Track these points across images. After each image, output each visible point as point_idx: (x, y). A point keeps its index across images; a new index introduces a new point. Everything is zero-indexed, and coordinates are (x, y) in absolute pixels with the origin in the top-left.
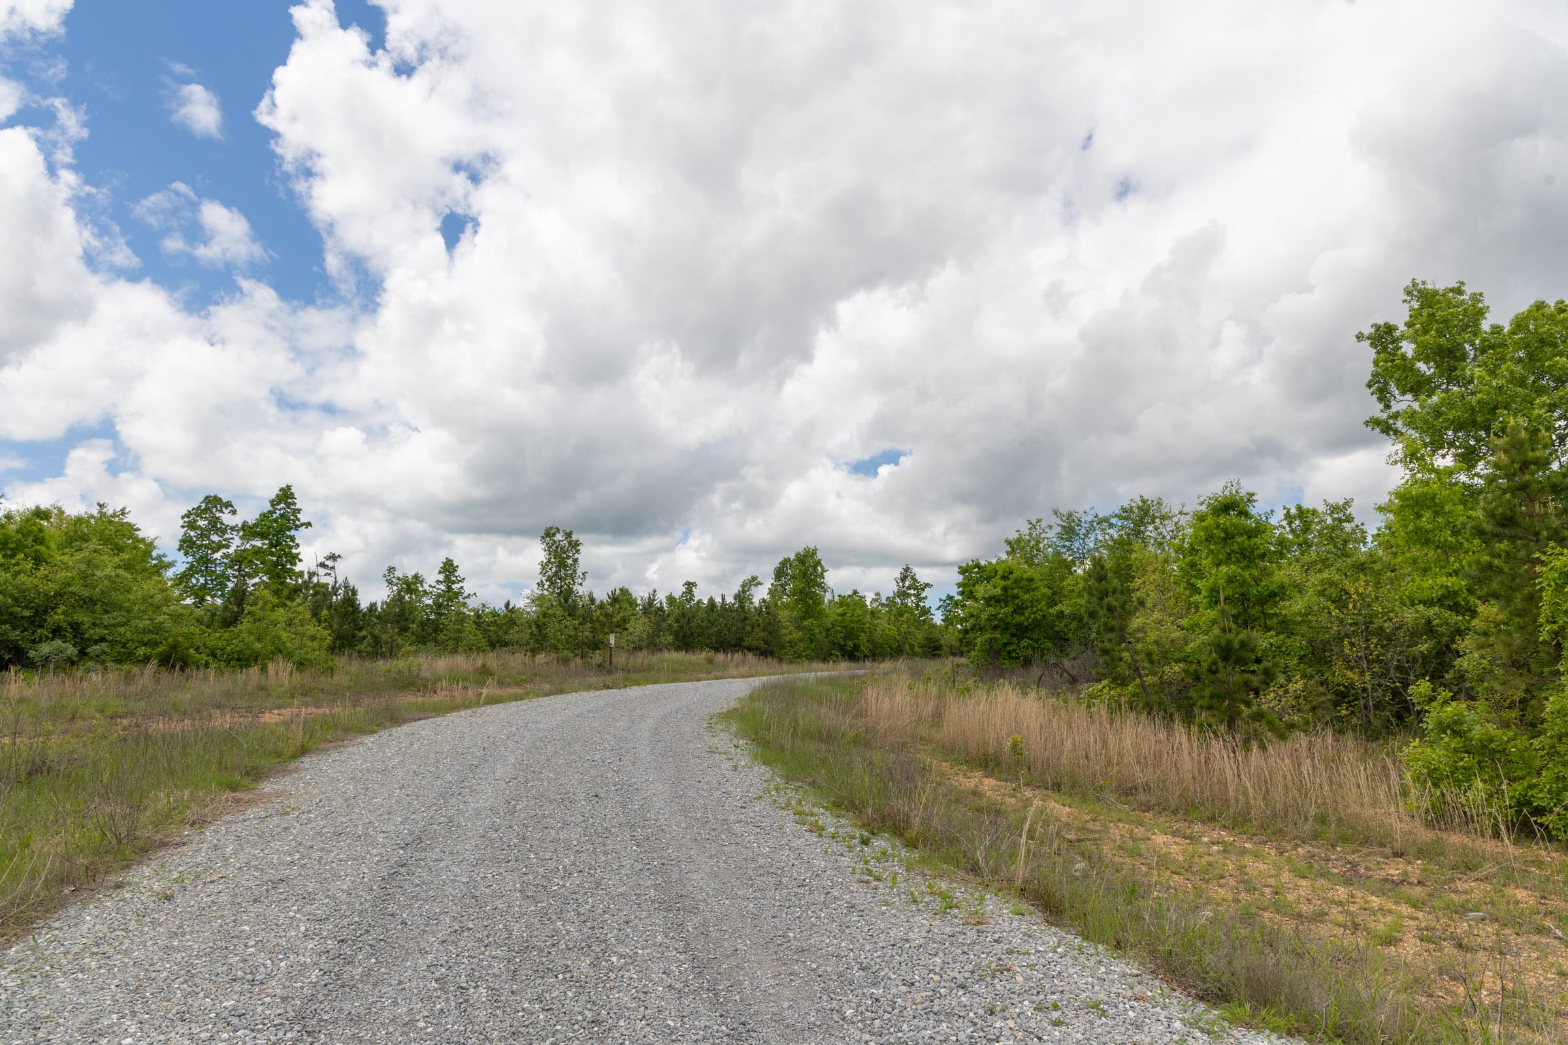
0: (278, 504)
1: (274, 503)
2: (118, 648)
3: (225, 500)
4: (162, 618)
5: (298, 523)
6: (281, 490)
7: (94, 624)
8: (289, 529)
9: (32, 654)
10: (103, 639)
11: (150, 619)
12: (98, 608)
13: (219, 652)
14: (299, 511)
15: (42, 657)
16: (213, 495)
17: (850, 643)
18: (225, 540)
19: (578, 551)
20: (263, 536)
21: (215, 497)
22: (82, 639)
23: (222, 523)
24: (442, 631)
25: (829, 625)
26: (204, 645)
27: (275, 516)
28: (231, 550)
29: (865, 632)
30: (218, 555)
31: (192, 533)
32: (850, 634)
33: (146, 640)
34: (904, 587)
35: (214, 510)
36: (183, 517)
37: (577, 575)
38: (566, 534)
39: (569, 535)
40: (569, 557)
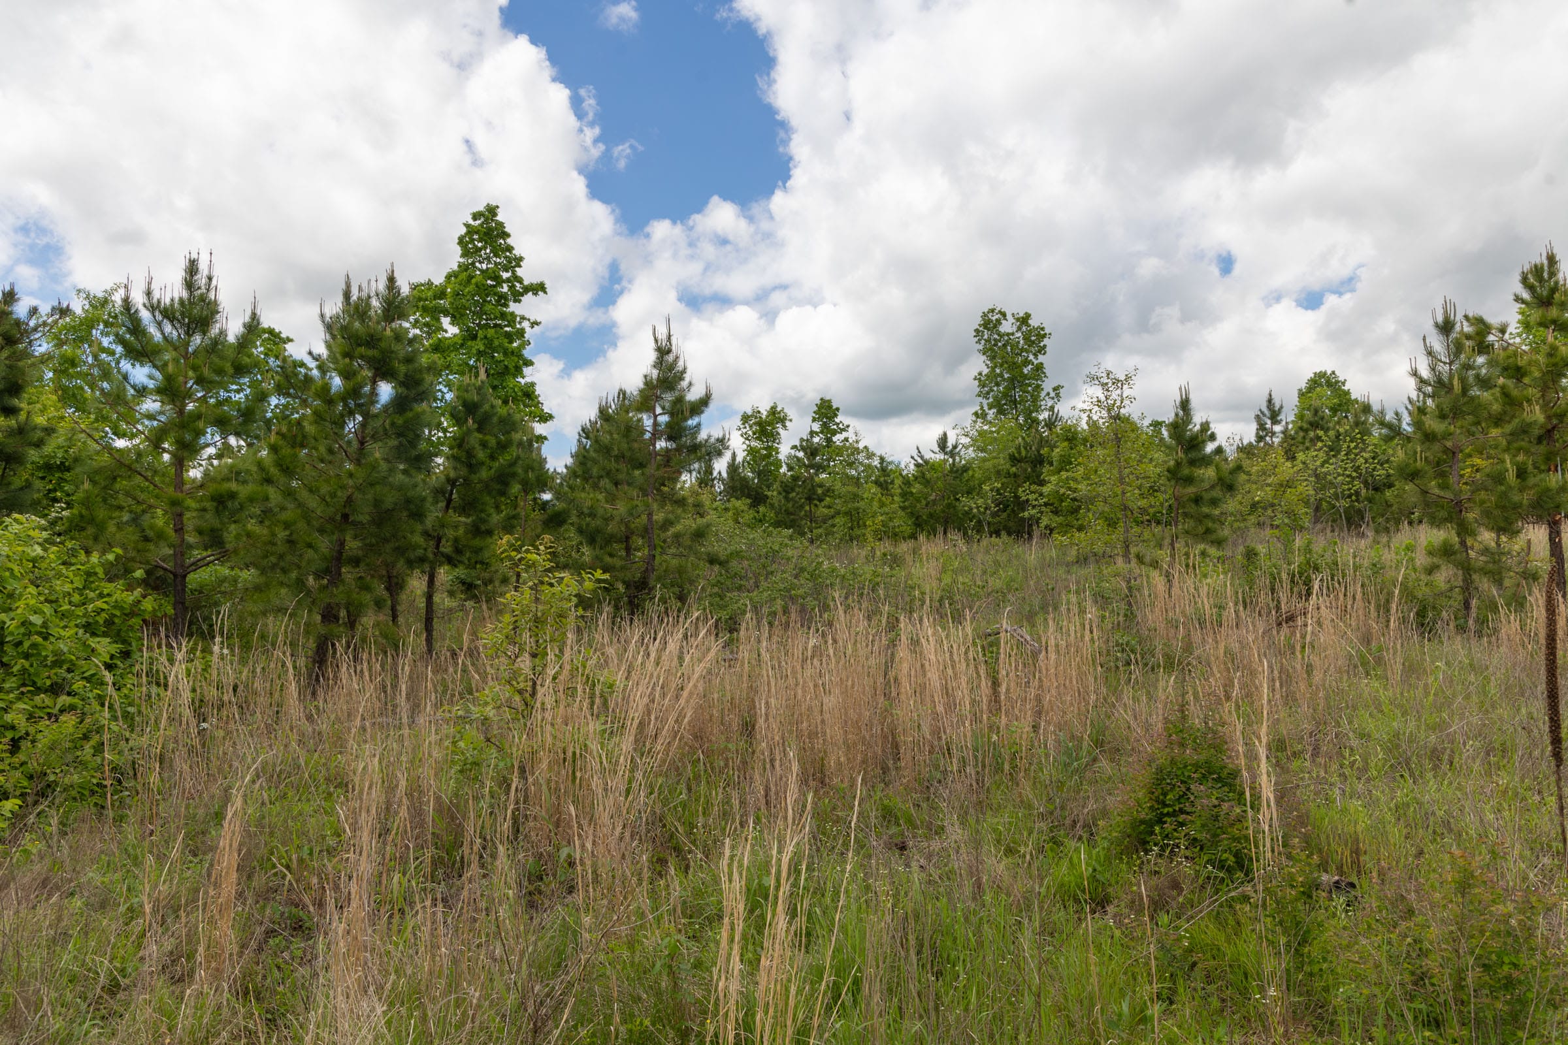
0: (475, 248)
1: (468, 247)
5: (519, 285)
6: (477, 215)
8: (504, 301)
14: (518, 259)
19: (1042, 350)
24: (821, 500)
27: (472, 275)
37: (1043, 394)
38: (1018, 320)
39: (1024, 320)
40: (1027, 362)
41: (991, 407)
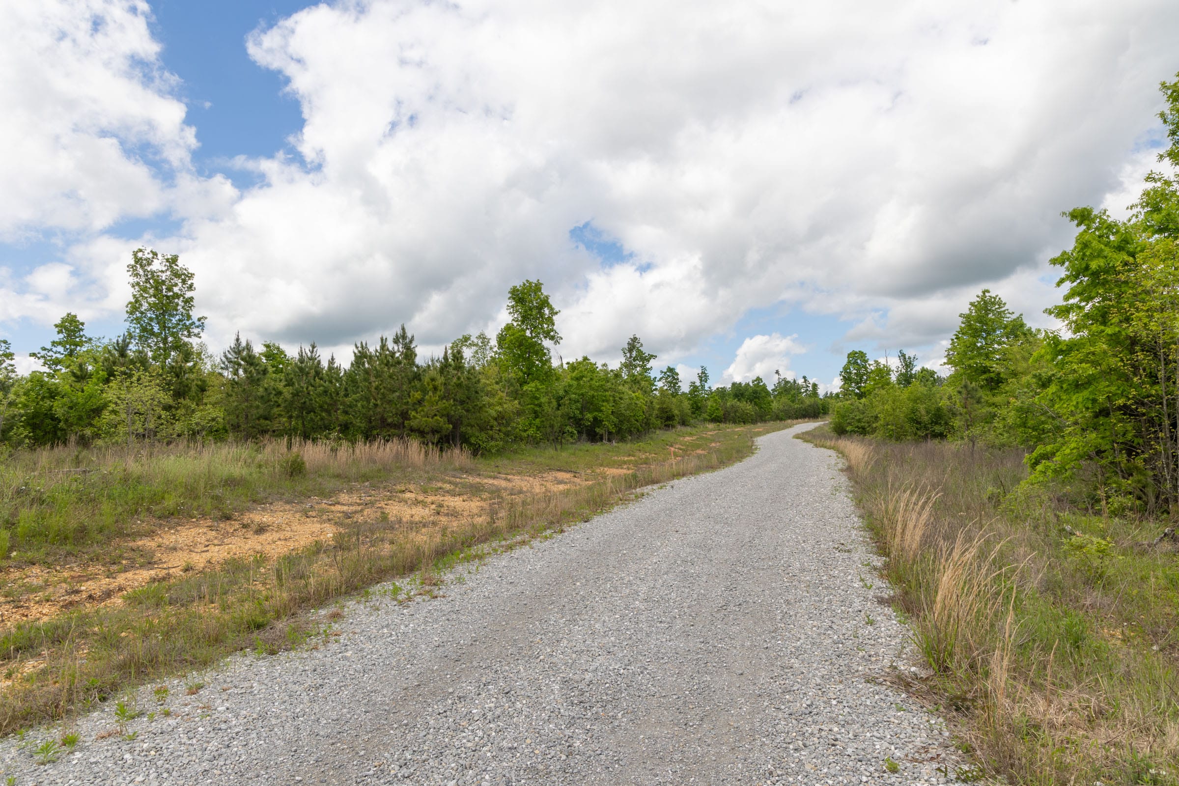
17: (589, 416)
25: (561, 393)
29: (607, 401)
32: (589, 404)
34: (631, 357)
38: (167, 260)
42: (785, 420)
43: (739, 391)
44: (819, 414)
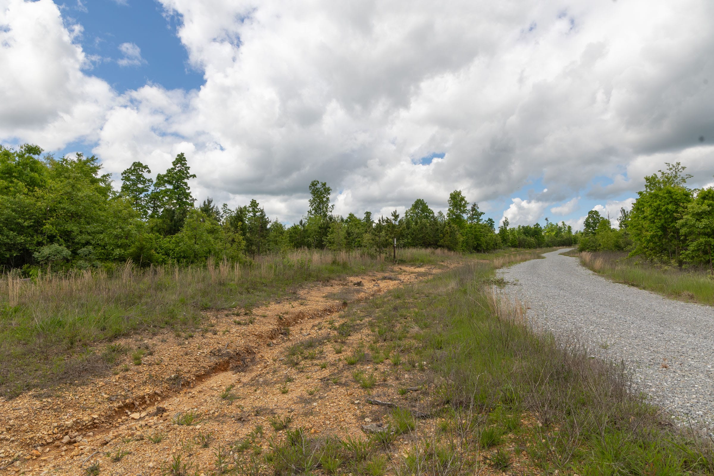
0: (177, 164)
1: (175, 164)
2: (100, 250)
3: (144, 165)
4: (129, 227)
5: (188, 175)
6: (178, 155)
7: (81, 232)
8: (184, 178)
9: (36, 255)
10: (88, 243)
11: (121, 228)
12: (82, 220)
13: (171, 253)
14: (189, 168)
15: (44, 257)
16: (137, 161)
18: (146, 187)
20: (170, 183)
21: (139, 163)
22: (73, 243)
23: (144, 178)
26: (160, 247)
27: (175, 171)
28: (149, 193)
30: (142, 195)
31: (128, 183)
33: (119, 243)
35: (138, 170)
36: (122, 174)
37: (329, 207)
38: (322, 184)
39: (324, 185)
40: (324, 197)
41: (313, 210)
42: (552, 247)
43: (526, 231)
44: (572, 244)
